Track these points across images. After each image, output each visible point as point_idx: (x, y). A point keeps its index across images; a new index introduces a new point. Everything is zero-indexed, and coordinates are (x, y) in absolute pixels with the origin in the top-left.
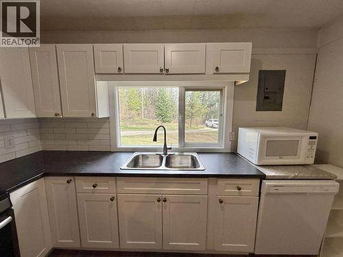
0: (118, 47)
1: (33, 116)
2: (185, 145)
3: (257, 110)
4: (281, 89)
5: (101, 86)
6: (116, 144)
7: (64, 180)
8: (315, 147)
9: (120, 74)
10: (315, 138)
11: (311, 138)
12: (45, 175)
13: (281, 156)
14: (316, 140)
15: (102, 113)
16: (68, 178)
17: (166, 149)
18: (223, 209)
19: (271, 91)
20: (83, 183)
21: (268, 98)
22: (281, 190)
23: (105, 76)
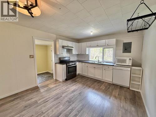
2: (104, 60)
3: (123, 53)
4: (130, 47)
5: (87, 49)
6: (89, 60)
7: (81, 63)
8: (131, 61)
9: (90, 47)
11: (130, 59)
12: (79, 62)
13: (121, 63)
15: (87, 53)
17: (98, 61)
18: (105, 71)
19: (127, 48)
20: (83, 64)
21: (126, 49)
22: (116, 68)
23: (88, 47)
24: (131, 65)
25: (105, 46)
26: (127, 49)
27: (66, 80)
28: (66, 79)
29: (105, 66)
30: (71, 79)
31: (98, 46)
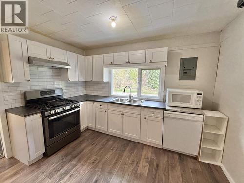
0: (112, 54)
1: (85, 81)
2: (140, 96)
3: (179, 79)
5: (106, 70)
6: (111, 94)
8: (201, 99)
9: (112, 65)
10: (201, 94)
11: (198, 94)
12: (87, 100)
13: (181, 102)
14: (202, 96)
15: (106, 80)
16: (93, 102)
17: (130, 97)
18: (147, 122)
19: (188, 69)
20: (97, 105)
21: (186, 73)
22: (171, 116)
23: (107, 66)
24: (200, 107)
25: (145, 65)
26: (187, 71)
27: (46, 155)
28: (44, 154)
29: (146, 110)
30: (63, 147)
31: (128, 64)
